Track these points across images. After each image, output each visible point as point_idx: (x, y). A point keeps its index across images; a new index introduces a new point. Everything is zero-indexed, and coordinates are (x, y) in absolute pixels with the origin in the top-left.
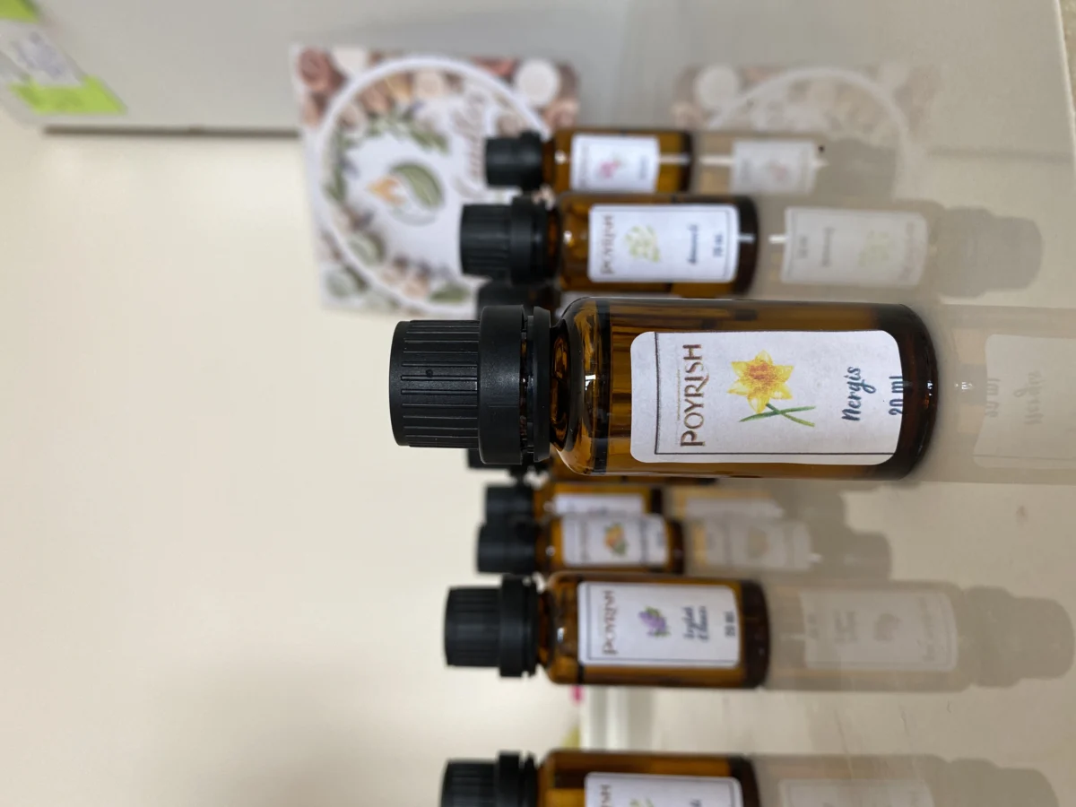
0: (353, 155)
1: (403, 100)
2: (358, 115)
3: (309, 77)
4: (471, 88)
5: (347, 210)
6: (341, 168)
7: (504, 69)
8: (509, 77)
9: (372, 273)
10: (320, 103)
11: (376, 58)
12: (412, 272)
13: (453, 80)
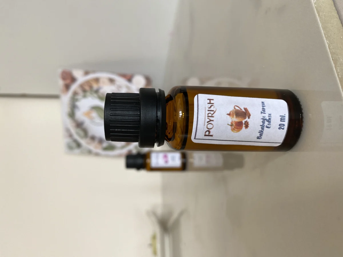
0: (78, 104)
1: (95, 86)
2: (80, 91)
3: (64, 79)
4: (118, 83)
5: (75, 121)
6: (73, 108)
7: (128, 77)
8: (130, 80)
9: (83, 142)
10: (67, 87)
11: (87, 73)
12: (96, 141)
13: (112, 81)
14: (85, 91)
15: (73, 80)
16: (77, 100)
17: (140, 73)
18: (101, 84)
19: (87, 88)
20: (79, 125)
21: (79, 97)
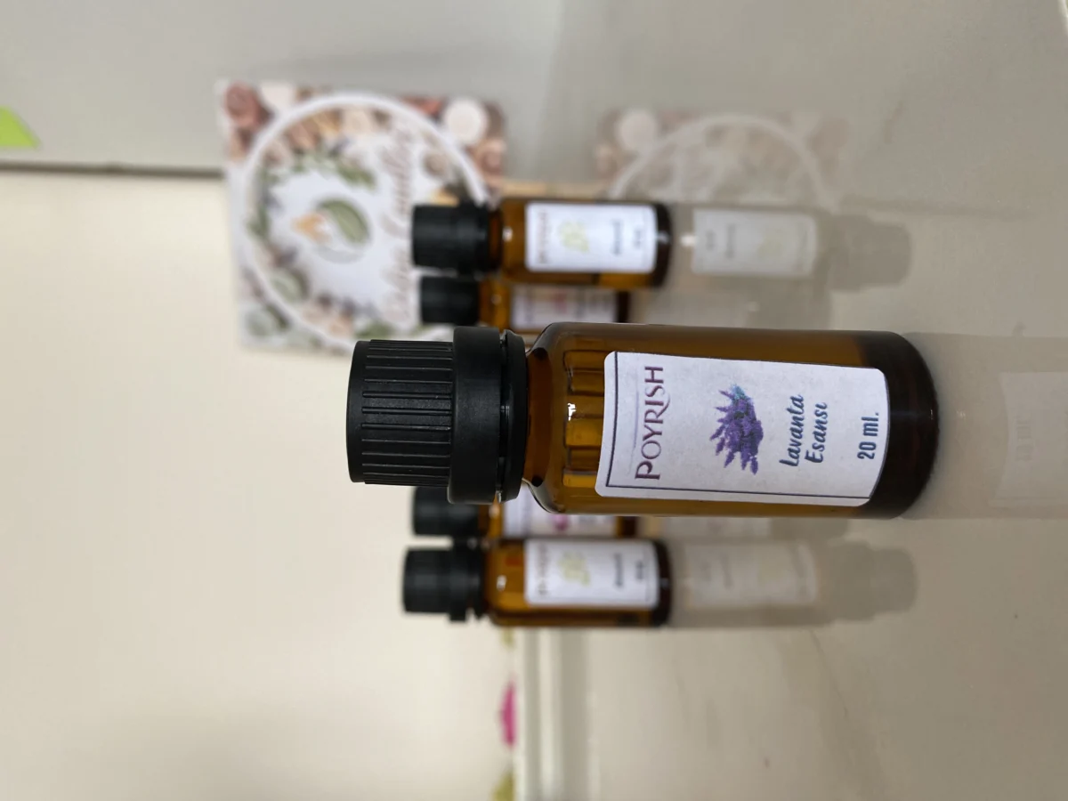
0: (278, 191)
1: (330, 136)
2: (284, 152)
3: (234, 112)
4: (399, 125)
5: (270, 246)
6: (265, 204)
7: (432, 107)
8: (436, 115)
9: (294, 312)
10: (246, 138)
11: (304, 94)
12: (336, 311)
13: (381, 118)
14: (299, 152)
15: (264, 115)
16: (275, 180)
17: (468, 94)
18: (348, 130)
19: (306, 142)
20: (283, 259)
21: (282, 170)
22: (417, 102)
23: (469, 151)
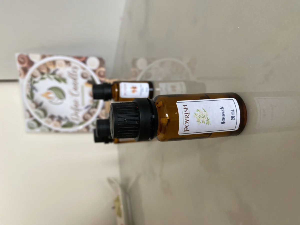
0: (36, 85)
1: (52, 69)
2: (38, 73)
3: (21, 63)
4: (73, 65)
5: (34, 102)
7: (83, 59)
8: (84, 62)
9: (42, 121)
10: (25, 70)
11: (44, 57)
12: (55, 119)
13: (67, 63)
15: (31, 63)
19: (45, 71)
22: (78, 58)
23: (94, 71)
